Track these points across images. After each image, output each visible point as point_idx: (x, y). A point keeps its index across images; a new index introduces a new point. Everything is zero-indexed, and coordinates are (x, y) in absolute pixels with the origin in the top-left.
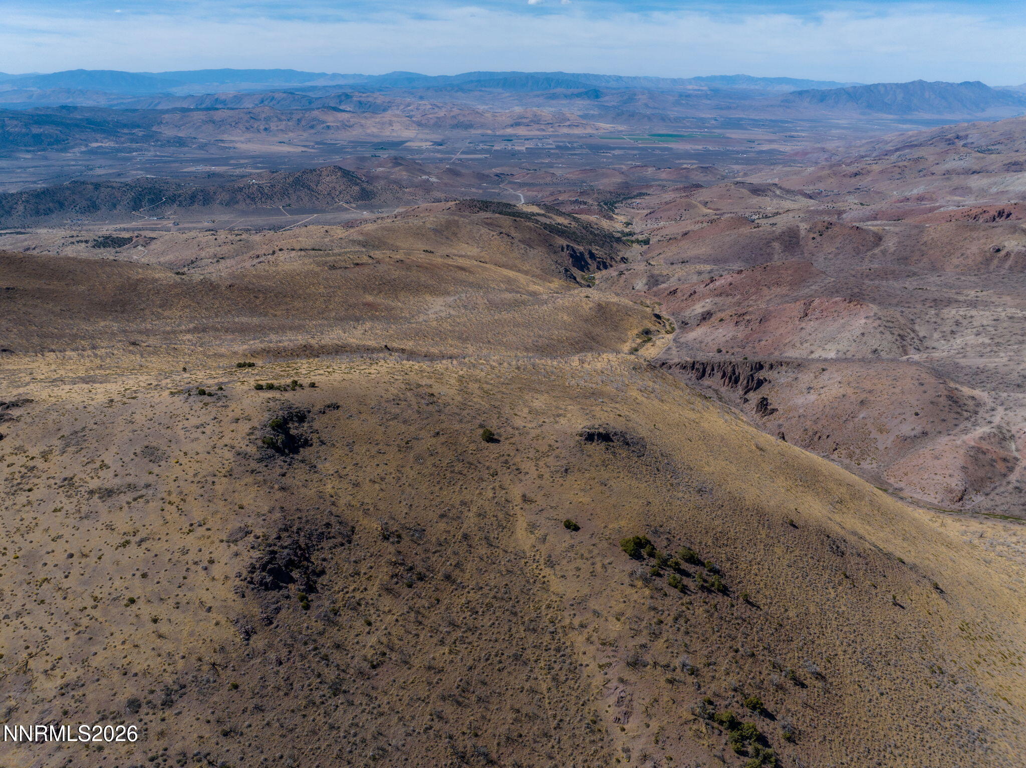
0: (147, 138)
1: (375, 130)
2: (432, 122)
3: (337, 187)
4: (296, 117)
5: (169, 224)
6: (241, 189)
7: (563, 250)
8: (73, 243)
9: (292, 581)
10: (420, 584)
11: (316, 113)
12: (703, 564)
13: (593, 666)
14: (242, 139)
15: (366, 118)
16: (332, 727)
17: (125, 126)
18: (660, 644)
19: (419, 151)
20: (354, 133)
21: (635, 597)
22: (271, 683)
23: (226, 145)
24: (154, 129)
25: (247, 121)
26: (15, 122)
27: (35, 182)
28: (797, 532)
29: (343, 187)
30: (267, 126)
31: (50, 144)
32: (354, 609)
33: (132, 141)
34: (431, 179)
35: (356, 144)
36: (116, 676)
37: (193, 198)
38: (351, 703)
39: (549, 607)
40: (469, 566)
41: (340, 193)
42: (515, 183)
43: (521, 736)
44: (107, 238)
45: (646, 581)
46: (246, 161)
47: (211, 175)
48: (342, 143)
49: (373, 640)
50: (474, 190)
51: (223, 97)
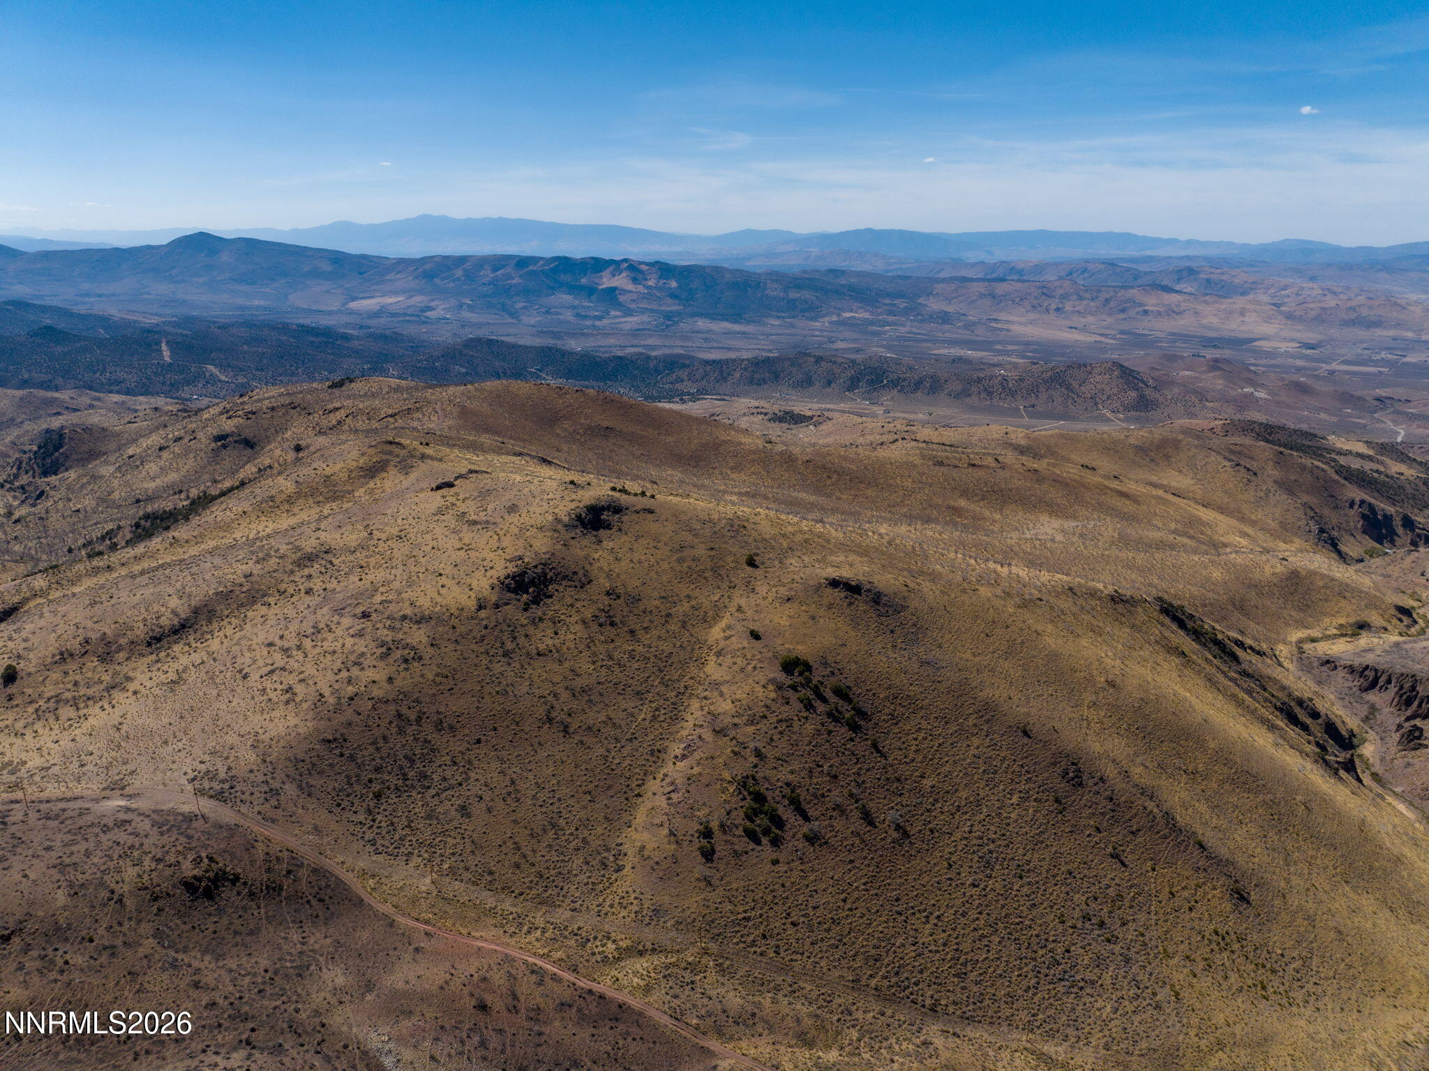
0: (906, 312)
1: (1214, 320)
2: (1312, 314)
3: (1107, 389)
4: (1103, 296)
5: (879, 410)
6: (979, 380)
7: (1351, 506)
8: (753, 414)
9: (527, 593)
10: (609, 628)
11: (1133, 293)
12: (850, 701)
13: (691, 723)
14: (1023, 319)
15: (1206, 302)
16: (488, 668)
17: (889, 295)
18: (751, 729)
19: (1272, 354)
20: (1182, 322)
21: (760, 694)
22: (475, 633)
23: (999, 326)
24: (921, 300)
25: (1036, 298)
26: (776, 286)
27: (770, 351)
28: (1025, 740)
29: (1115, 391)
30: (1060, 306)
31: (803, 311)
32: (554, 623)
33: (890, 313)
34: (1257, 394)
35: (1176, 337)
36: (407, 603)
37: (918, 384)
38: (509, 664)
39: (692, 678)
40: (655, 633)
41: (1109, 398)
42: (1407, 414)
43: (599, 731)
44: (786, 413)
45: (780, 688)
46: (1015, 348)
47: (957, 360)
48: (1159, 334)
49: (550, 642)
50: (1323, 416)
51: (1022, 266)
